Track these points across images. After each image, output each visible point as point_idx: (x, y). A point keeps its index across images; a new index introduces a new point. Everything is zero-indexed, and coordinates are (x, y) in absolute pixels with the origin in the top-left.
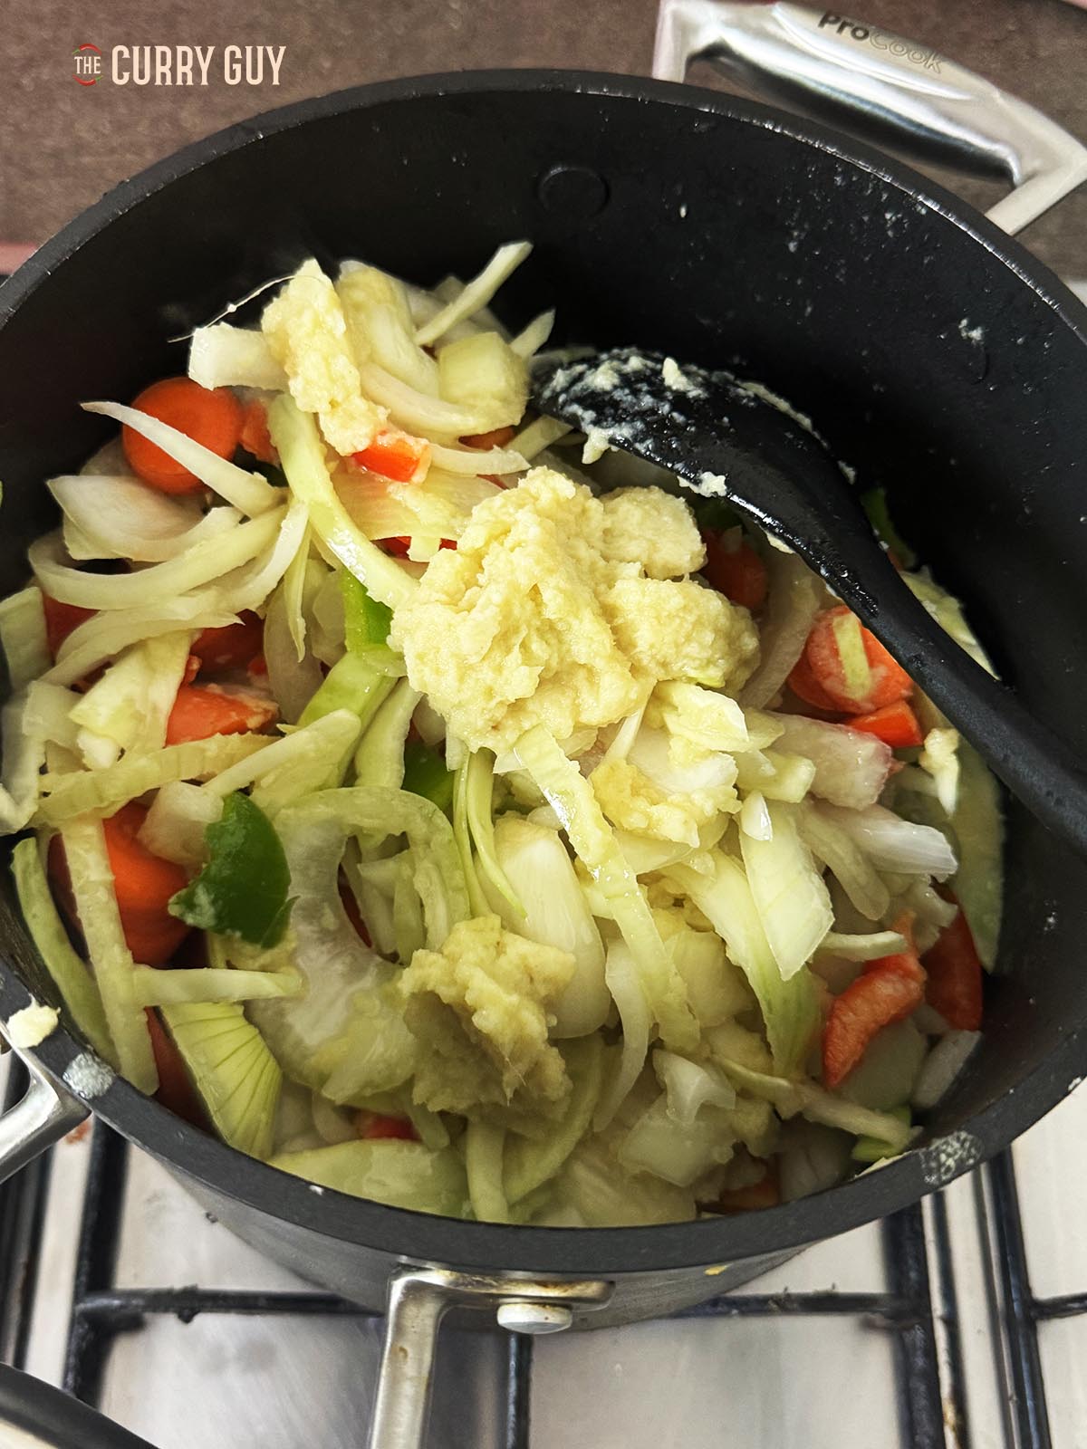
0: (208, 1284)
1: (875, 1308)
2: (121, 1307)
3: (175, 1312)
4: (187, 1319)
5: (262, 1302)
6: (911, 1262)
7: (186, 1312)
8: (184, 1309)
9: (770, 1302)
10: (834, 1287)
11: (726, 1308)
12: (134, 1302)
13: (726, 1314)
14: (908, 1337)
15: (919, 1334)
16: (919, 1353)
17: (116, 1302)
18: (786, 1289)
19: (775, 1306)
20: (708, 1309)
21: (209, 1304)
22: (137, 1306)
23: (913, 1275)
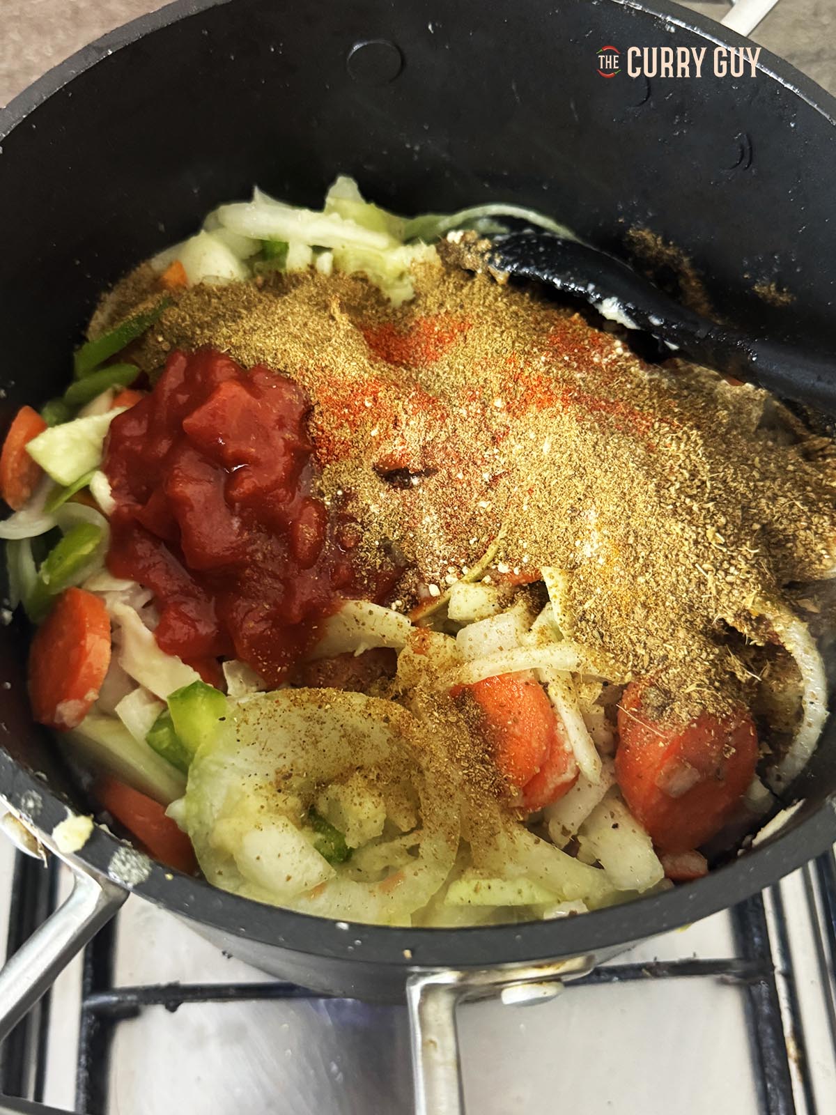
0: (189, 980)
1: (729, 970)
2: (119, 1002)
3: (163, 1004)
4: (172, 1008)
5: (232, 992)
6: (755, 930)
7: (172, 1004)
8: (170, 1001)
9: (644, 970)
10: (695, 955)
11: (608, 977)
12: (129, 998)
13: (609, 981)
14: (754, 990)
15: (764, 987)
16: (765, 1002)
17: (114, 999)
18: (655, 959)
19: (648, 974)
20: (594, 978)
21: (190, 996)
22: (132, 1001)
23: (757, 940)
